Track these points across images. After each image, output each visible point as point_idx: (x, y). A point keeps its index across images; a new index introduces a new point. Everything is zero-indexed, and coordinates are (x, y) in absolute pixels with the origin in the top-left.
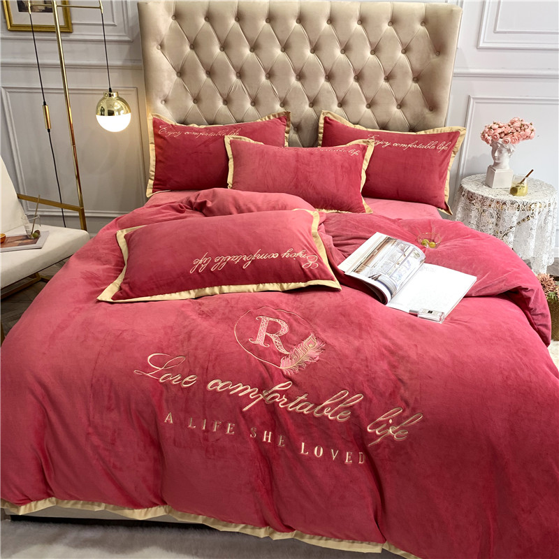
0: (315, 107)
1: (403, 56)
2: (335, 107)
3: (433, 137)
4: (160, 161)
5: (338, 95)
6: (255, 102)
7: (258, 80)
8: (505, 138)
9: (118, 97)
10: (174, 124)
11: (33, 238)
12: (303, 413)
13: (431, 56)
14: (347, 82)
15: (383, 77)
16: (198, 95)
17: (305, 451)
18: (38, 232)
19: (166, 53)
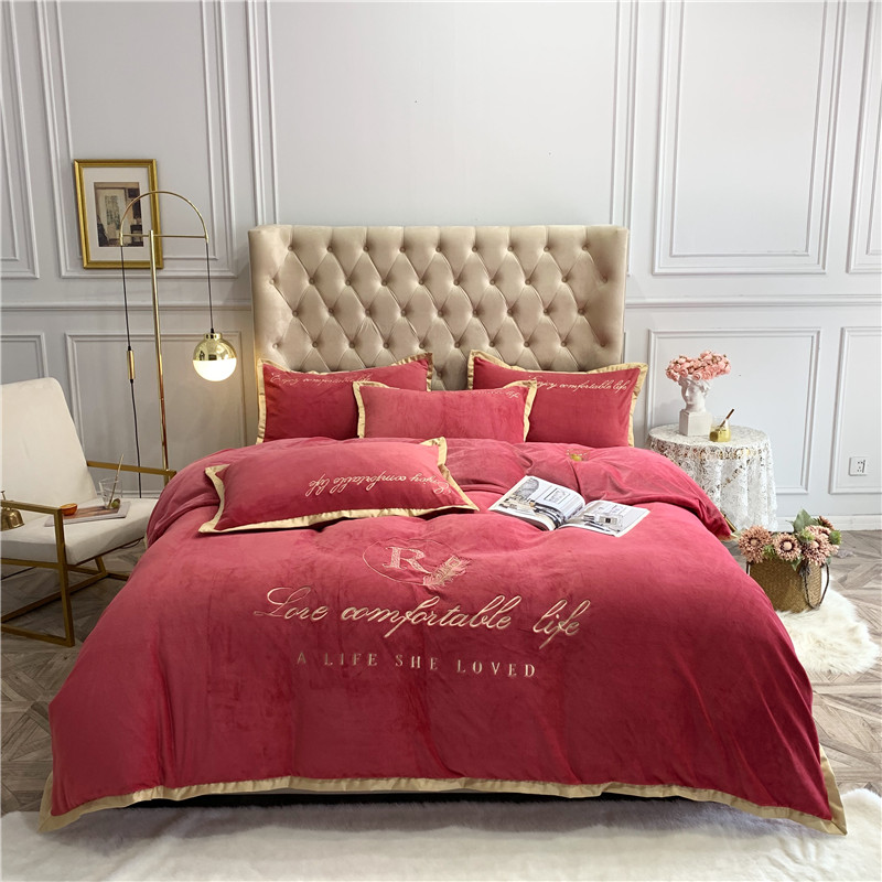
0: (462, 347)
1: (564, 284)
2: (486, 346)
3: (608, 376)
4: (273, 415)
5: (490, 333)
6: (388, 344)
7: (393, 317)
8: (695, 372)
9: (222, 338)
10: (289, 370)
11: (115, 506)
12: (457, 626)
13: (598, 283)
14: (500, 316)
15: (542, 309)
16: (319, 336)
17: (462, 669)
18: (118, 500)
19: (281, 289)
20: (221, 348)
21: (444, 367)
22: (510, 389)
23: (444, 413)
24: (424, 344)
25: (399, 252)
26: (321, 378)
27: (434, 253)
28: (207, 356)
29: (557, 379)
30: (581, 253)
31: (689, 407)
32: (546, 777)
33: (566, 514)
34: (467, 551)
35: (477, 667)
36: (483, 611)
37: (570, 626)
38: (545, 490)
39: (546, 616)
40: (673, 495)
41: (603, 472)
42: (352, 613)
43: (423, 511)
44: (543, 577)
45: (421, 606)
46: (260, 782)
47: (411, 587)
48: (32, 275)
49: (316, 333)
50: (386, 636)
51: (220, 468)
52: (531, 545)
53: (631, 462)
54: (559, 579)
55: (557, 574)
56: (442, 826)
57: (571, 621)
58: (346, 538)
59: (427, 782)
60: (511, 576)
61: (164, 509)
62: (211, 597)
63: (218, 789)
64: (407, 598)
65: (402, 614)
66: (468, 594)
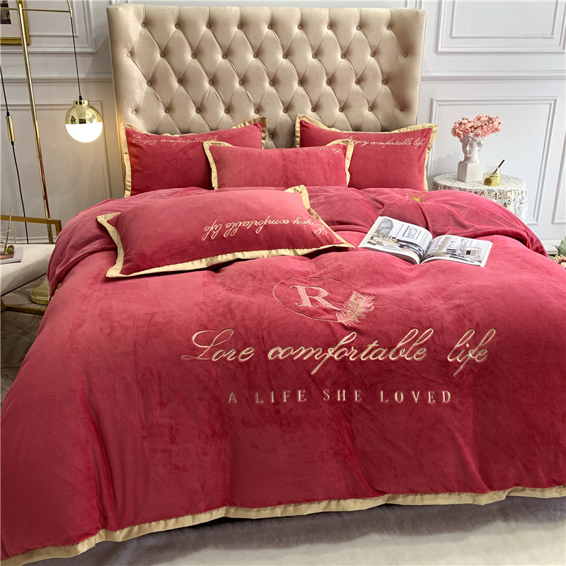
0: (289, 112)
1: (372, 59)
2: (309, 112)
3: (408, 134)
4: (137, 171)
5: (312, 99)
6: (229, 110)
7: (233, 87)
8: (475, 131)
9: (89, 105)
10: (147, 133)
11: (10, 252)
12: (378, 360)
13: (400, 58)
14: (320, 86)
15: (354, 79)
16: (170, 104)
17: (385, 399)
18: (12, 247)
19: (137, 62)
20: (89, 113)
21: (275, 129)
23: (285, 167)
24: (258, 110)
25: (237, 29)
26: (176, 139)
27: (266, 30)
28: (77, 121)
29: (368, 138)
32: (462, 489)
33: (424, 248)
34: (366, 287)
35: (399, 397)
36: (400, 344)
37: (479, 354)
38: (400, 229)
39: (458, 345)
40: (508, 228)
41: (446, 211)
42: (277, 353)
44: (447, 309)
45: (342, 343)
47: (329, 324)
49: (168, 100)
50: (314, 372)
51: (111, 216)
52: (416, 278)
54: (461, 310)
55: (459, 306)
57: (480, 349)
58: (249, 278)
59: (355, 502)
60: (419, 309)
61: (62, 254)
62: (136, 343)
64: (328, 336)
65: (325, 351)
66: (383, 329)
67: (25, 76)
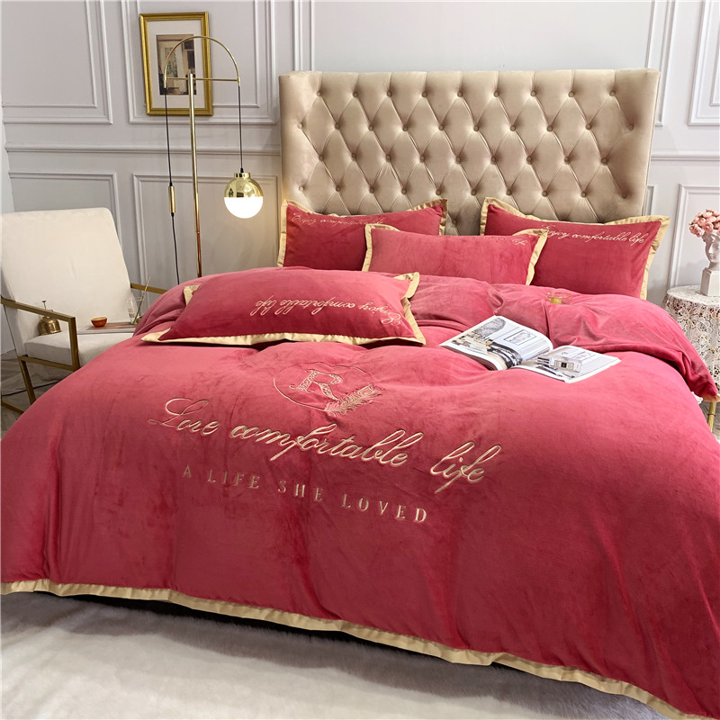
0: (477, 194)
1: (588, 132)
2: (503, 195)
3: (625, 228)
5: (507, 181)
6: (406, 190)
9: (250, 178)
10: (311, 212)
12: (348, 457)
13: (623, 131)
14: (518, 164)
15: (563, 157)
16: (342, 180)
17: (347, 504)
19: (308, 133)
20: (249, 187)
21: (459, 213)
22: (518, 237)
24: (440, 190)
25: (421, 96)
26: (337, 219)
27: (455, 97)
28: (235, 194)
29: (571, 230)
30: (608, 98)
31: (713, 265)
32: (428, 635)
33: (524, 357)
34: (387, 381)
35: (364, 504)
36: (378, 444)
37: (473, 472)
38: (508, 331)
39: (448, 457)
41: (577, 316)
42: (241, 432)
43: (367, 340)
44: (454, 415)
45: (314, 433)
46: (139, 591)
47: (310, 412)
48: (105, 120)
49: (339, 177)
50: (272, 459)
51: (197, 287)
52: (463, 383)
53: (613, 308)
54: (472, 419)
55: (473, 414)
56: (321, 665)
57: (477, 467)
60: (419, 410)
63: (99, 591)
64: (302, 423)
65: (294, 437)
66: (366, 425)
67: (190, 147)
